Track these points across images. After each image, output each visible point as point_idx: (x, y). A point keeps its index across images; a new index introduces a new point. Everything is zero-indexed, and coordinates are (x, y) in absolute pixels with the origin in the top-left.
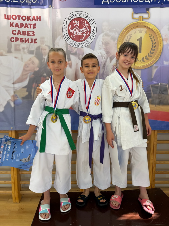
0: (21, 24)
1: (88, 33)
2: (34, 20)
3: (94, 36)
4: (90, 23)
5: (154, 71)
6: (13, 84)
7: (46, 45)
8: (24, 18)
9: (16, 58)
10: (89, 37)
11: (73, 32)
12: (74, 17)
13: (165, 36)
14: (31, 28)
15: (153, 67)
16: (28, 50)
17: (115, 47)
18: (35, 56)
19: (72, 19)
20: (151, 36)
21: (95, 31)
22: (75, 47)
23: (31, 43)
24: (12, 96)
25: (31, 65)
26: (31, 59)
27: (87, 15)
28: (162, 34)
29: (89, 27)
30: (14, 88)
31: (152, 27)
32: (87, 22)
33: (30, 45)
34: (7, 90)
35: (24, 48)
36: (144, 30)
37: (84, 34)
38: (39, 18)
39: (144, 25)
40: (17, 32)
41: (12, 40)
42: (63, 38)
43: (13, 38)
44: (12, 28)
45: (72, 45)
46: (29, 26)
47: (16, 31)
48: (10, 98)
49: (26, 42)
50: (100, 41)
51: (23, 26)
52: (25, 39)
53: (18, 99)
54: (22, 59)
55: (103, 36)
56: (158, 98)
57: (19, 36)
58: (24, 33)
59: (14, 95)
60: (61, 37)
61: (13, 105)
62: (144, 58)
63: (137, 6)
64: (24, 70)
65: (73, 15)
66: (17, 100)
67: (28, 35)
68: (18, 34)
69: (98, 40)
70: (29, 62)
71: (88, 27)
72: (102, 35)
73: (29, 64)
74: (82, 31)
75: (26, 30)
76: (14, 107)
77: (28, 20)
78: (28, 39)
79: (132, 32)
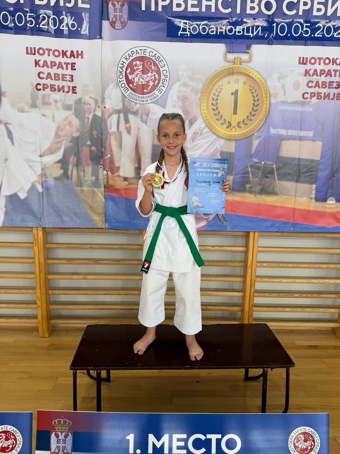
0: (52, 62)
1: (157, 81)
2: (72, 57)
3: (166, 86)
4: (159, 66)
5: (255, 143)
6: (41, 156)
7: (90, 97)
8: (56, 53)
9: (44, 115)
10: (158, 88)
11: (134, 79)
12: (135, 56)
13: (274, 89)
14: (67, 69)
15: (254, 137)
16: (63, 104)
17: (197, 104)
18: (73, 114)
19: (131, 58)
20: (252, 88)
21: (168, 79)
22: (136, 102)
23: (68, 92)
24: (39, 175)
25: (68, 128)
26: (67, 117)
27: (155, 52)
28: (269, 87)
29: (158, 72)
30: (41, 162)
31: (254, 74)
32: (155, 65)
33: (66, 96)
34: (30, 167)
35: (56, 101)
36: (242, 79)
37: (149, 82)
38: (80, 55)
39: (242, 71)
40: (45, 76)
41: (39, 87)
42: (117, 87)
43: (40, 84)
44: (39, 69)
45: (131, 100)
46: (64, 66)
47: (43, 73)
48: (37, 179)
49: (59, 91)
50: (174, 94)
51: (55, 65)
52: (59, 86)
53: (48, 179)
54: (53, 117)
55: (180, 86)
56: (260, 184)
57: (49, 82)
58: (57, 76)
59: (41, 174)
60: (114, 86)
61: (40, 189)
62: (240, 122)
63: (233, 40)
64: (57, 135)
65: (133, 53)
66: (47, 181)
67: (63, 80)
68: (47, 79)
69: (171, 92)
70: (65, 123)
71: (156, 72)
72: (178, 84)
73: (64, 126)
74: (146, 77)
75: (60, 72)
76: (42, 192)
77: (63, 57)
78: (63, 87)
79: (224, 81)
